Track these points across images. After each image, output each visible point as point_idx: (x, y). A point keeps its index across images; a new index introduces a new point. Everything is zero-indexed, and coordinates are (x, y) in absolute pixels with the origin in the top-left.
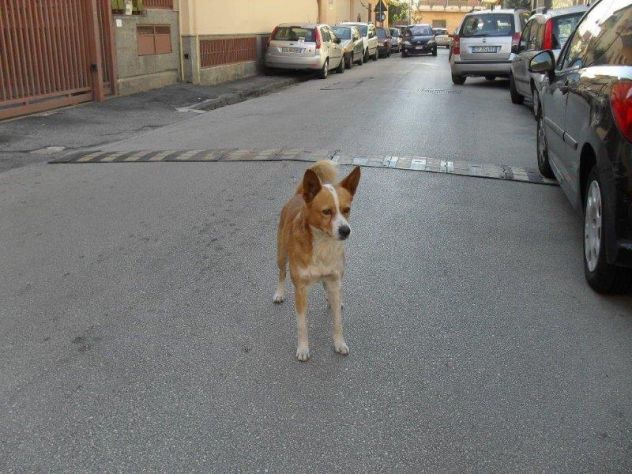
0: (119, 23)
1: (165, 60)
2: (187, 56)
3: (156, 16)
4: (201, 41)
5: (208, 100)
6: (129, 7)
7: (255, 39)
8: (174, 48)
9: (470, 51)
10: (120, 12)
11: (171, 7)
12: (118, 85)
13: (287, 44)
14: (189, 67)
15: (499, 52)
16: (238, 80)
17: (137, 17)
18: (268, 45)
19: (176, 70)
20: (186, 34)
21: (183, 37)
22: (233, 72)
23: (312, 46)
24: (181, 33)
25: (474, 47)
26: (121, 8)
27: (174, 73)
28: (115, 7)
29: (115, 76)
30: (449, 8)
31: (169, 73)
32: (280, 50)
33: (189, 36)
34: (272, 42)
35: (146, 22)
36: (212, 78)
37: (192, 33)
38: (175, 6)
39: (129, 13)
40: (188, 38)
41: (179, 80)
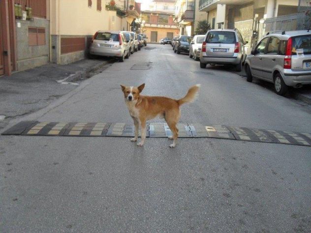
0: (19, 25)
1: (42, 49)
2: (54, 47)
3: (39, 22)
4: (62, 39)
5: (72, 75)
6: (25, 15)
7: (84, 38)
8: (47, 42)
9: (212, 50)
10: (19, 18)
11: (45, 17)
12: (17, 64)
13: (103, 42)
14: (55, 53)
15: (228, 52)
16: (77, 62)
17: (29, 22)
18: (92, 42)
19: (47, 55)
20: (54, 34)
21: (52, 36)
22: (75, 57)
23: (117, 44)
24: (51, 33)
25: (214, 49)
26: (20, 15)
27: (46, 57)
28: (17, 15)
29: (16, 59)
30: (159, 26)
31: (43, 57)
32: (99, 45)
33: (56, 36)
34: (95, 41)
35: (33, 25)
36: (65, 60)
37: (57, 34)
38: (47, 16)
39: (24, 19)
40: (55, 36)
41: (49, 61)
